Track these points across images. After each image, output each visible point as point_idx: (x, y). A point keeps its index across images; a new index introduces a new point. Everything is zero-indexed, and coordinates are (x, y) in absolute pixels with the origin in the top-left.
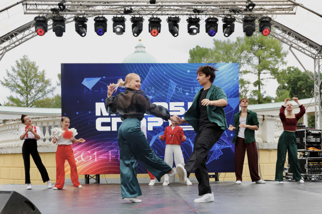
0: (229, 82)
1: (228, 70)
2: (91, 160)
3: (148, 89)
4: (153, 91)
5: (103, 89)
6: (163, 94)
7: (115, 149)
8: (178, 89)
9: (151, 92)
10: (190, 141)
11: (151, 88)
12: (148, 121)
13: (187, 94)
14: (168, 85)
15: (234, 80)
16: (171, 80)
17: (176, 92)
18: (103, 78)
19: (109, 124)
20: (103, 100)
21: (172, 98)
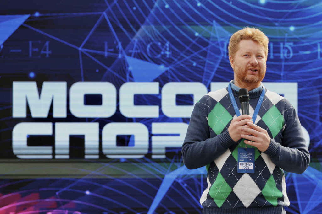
3: (154, 47)
4: (168, 53)
5: (34, 46)
6: (194, 59)
7: (63, 207)
9: (162, 55)
11: (163, 44)
12: (154, 132)
16: (215, 24)
18: (35, 17)
19: (49, 141)
20: (32, 75)
21: (219, 71)
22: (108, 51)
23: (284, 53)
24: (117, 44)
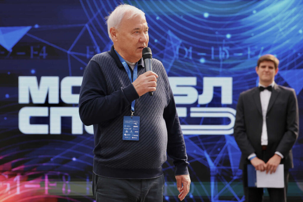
0: (288, 37)
1: (287, 13)
2: (8, 192)
5: (35, 50)
8: (185, 51)
10: (207, 156)
13: (202, 61)
14: (164, 42)
15: (299, 34)
16: (170, 33)
17: (180, 56)
18: (35, 28)
19: (45, 120)
20: (33, 72)
21: (172, 68)
22: (90, 54)
23: (222, 54)
24: (96, 48)
